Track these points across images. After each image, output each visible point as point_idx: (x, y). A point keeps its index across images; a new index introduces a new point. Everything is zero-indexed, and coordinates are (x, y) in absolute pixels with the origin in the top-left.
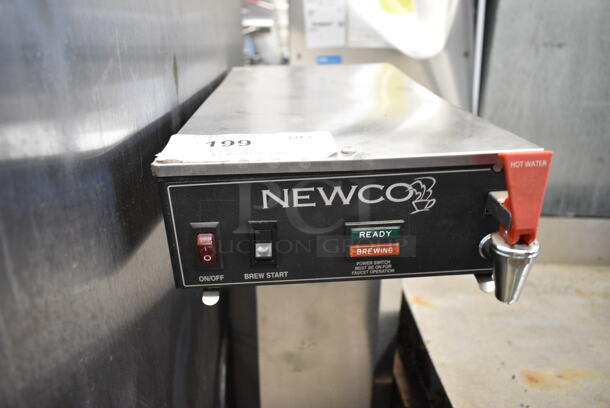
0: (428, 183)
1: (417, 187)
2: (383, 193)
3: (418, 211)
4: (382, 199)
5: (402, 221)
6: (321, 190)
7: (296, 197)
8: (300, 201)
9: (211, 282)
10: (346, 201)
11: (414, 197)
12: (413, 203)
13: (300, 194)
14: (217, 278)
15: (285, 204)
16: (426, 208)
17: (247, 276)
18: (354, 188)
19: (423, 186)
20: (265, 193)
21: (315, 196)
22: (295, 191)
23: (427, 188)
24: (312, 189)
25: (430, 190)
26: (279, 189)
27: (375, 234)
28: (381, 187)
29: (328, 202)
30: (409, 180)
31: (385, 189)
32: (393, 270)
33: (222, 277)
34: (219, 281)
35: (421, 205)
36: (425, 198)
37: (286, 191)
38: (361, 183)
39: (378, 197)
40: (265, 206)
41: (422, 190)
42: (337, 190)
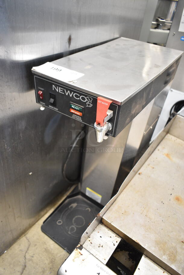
1: (87, 99)
2: (79, 97)
3: (88, 106)
4: (79, 99)
5: (83, 107)
6: (65, 90)
7: (60, 90)
10: (71, 96)
11: (87, 102)
12: (87, 103)
15: (57, 91)
16: (90, 106)
17: (50, 106)
18: (73, 93)
19: (89, 99)
21: (64, 91)
22: (60, 88)
23: (90, 100)
24: (63, 89)
25: (91, 101)
26: (56, 86)
27: (76, 108)
28: (79, 95)
29: (67, 94)
30: (86, 96)
31: (80, 96)
32: (81, 121)
33: (45, 104)
34: (44, 105)
35: (89, 105)
38: (75, 92)
39: (78, 98)
40: (53, 89)
41: (89, 100)
42: (69, 92)
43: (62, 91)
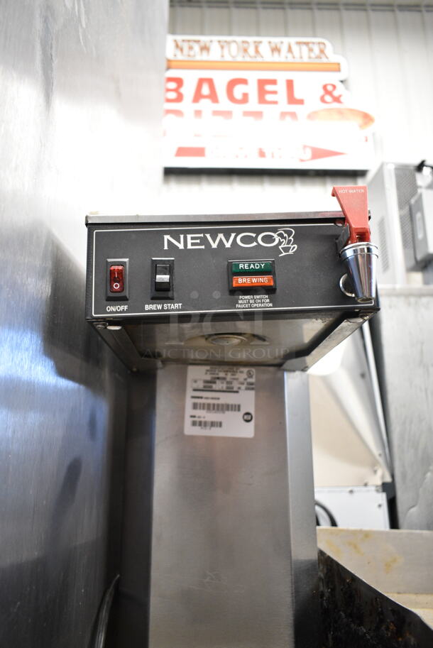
0: (289, 233)
1: (280, 235)
2: (255, 239)
3: (284, 254)
4: (255, 244)
5: (273, 259)
6: (208, 236)
7: (190, 242)
8: (193, 244)
9: (117, 312)
10: (228, 245)
11: (280, 243)
12: (280, 247)
13: (192, 238)
14: (122, 308)
15: (181, 246)
16: (291, 252)
17: (147, 307)
18: (233, 235)
19: (285, 235)
20: (167, 237)
21: (204, 241)
22: (189, 236)
23: (289, 237)
24: (202, 235)
25: (291, 238)
26: (176, 235)
28: (254, 235)
29: (214, 246)
30: (275, 230)
31: (257, 237)
33: (125, 308)
34: (123, 311)
35: (286, 250)
36: (288, 243)
37: (182, 236)
38: (238, 232)
39: (252, 243)
40: (166, 248)
41: (285, 238)
42: (221, 236)
43: (198, 241)
